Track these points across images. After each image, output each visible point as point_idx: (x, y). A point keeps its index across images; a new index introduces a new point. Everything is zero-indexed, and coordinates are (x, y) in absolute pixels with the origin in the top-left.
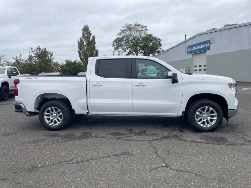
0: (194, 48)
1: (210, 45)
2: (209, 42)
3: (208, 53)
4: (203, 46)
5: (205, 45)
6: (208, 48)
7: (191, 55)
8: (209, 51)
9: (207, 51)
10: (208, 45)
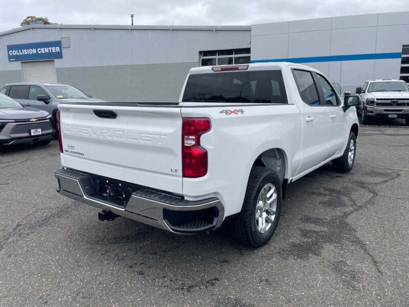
0: (25, 52)
1: (61, 49)
2: (58, 44)
3: (58, 63)
4: (47, 50)
5: (50, 48)
6: (59, 55)
7: (19, 63)
8: (60, 60)
9: (56, 61)
10: (56, 49)
